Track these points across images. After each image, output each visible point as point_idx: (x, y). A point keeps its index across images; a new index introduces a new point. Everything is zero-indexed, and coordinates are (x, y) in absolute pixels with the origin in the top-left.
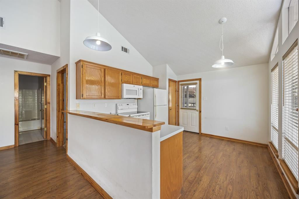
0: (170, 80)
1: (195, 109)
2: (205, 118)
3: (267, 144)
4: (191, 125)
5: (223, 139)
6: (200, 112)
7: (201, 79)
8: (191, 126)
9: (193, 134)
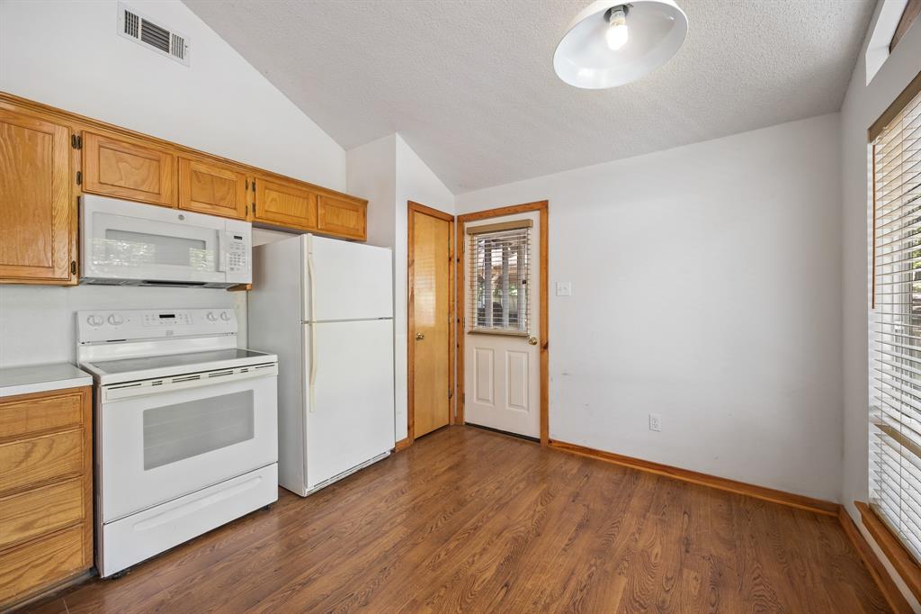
0: (414, 208)
1: (525, 337)
2: (565, 374)
3: (836, 501)
4: (510, 405)
5: (639, 471)
6: (545, 347)
7: (547, 201)
8: (507, 407)
9: (517, 444)
